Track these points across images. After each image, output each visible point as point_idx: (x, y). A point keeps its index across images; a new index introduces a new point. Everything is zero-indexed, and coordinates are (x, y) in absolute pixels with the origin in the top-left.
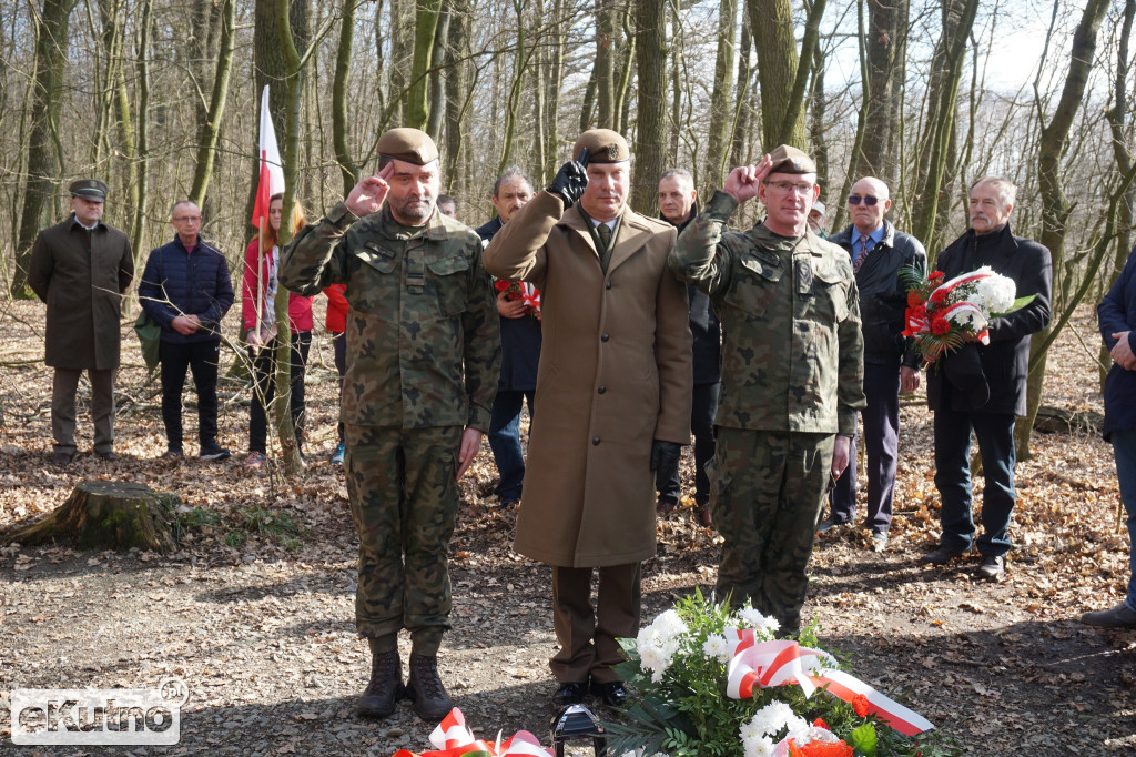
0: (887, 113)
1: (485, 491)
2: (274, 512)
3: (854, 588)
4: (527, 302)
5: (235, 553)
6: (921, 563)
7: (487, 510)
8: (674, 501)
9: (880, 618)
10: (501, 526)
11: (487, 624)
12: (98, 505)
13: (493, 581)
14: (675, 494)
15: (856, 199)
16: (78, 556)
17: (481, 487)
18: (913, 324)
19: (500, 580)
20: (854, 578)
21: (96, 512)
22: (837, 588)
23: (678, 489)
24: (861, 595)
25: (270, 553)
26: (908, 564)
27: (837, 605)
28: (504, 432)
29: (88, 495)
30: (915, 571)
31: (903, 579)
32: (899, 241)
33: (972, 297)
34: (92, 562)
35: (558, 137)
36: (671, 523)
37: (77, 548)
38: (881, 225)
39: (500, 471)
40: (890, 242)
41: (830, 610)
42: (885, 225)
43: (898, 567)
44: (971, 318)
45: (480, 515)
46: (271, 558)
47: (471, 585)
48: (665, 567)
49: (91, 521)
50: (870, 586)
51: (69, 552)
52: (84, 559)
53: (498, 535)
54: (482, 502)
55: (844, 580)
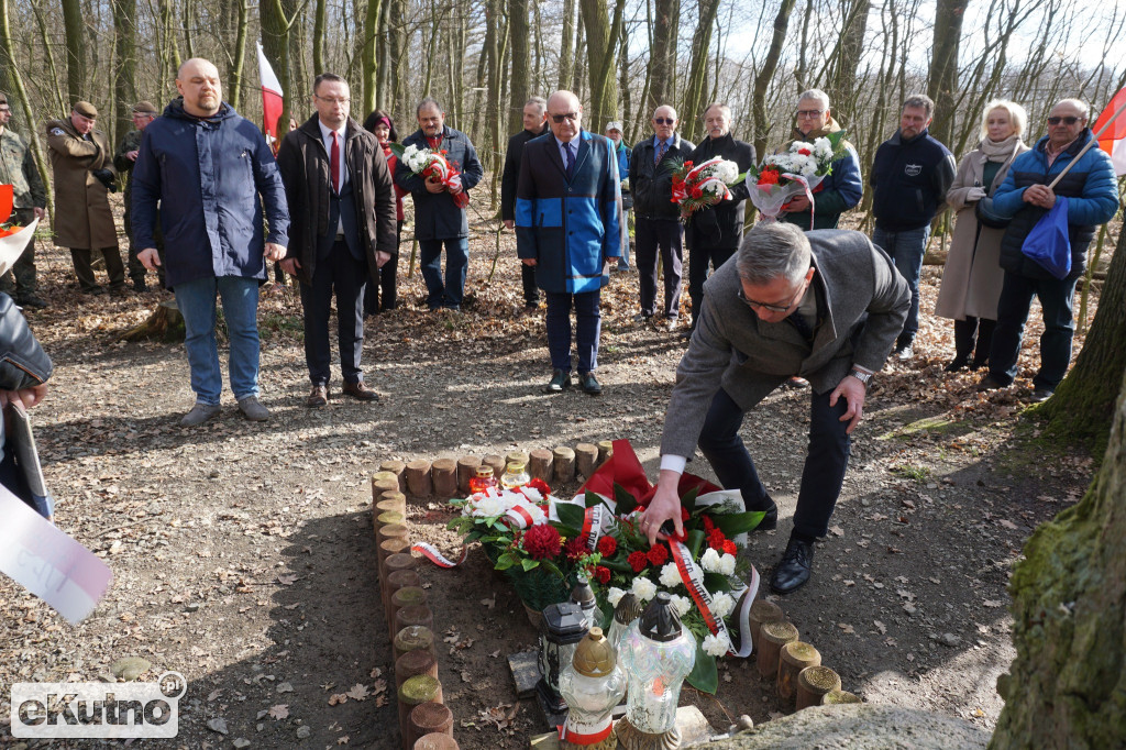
0: (667, 71)
1: (420, 303)
2: (287, 317)
3: (640, 354)
4: (444, 183)
5: (264, 342)
6: (679, 339)
7: (421, 314)
8: (536, 306)
9: (656, 369)
10: (430, 323)
11: (422, 380)
12: (174, 315)
13: (425, 355)
14: (536, 301)
15: (660, 121)
16: (164, 347)
17: (417, 300)
18: (676, 195)
19: (430, 354)
20: (642, 349)
21: (173, 319)
22: (631, 355)
23: (537, 299)
24: (645, 358)
25: (286, 342)
26: (673, 339)
27: (630, 363)
28: (431, 265)
29: (167, 309)
30: (676, 343)
31: (669, 348)
32: (682, 144)
33: (715, 174)
34: (173, 350)
35: (463, 85)
36: (533, 319)
37: (163, 342)
38: (672, 135)
39: (429, 290)
40: (678, 146)
41: (626, 366)
42: (675, 135)
43: (666, 341)
44: (716, 187)
45: (416, 316)
46: (286, 345)
47: (412, 357)
48: (529, 344)
49: (171, 326)
50: (650, 353)
51: (158, 344)
52: (168, 349)
53: (428, 328)
54: (418, 308)
55: (635, 350)
